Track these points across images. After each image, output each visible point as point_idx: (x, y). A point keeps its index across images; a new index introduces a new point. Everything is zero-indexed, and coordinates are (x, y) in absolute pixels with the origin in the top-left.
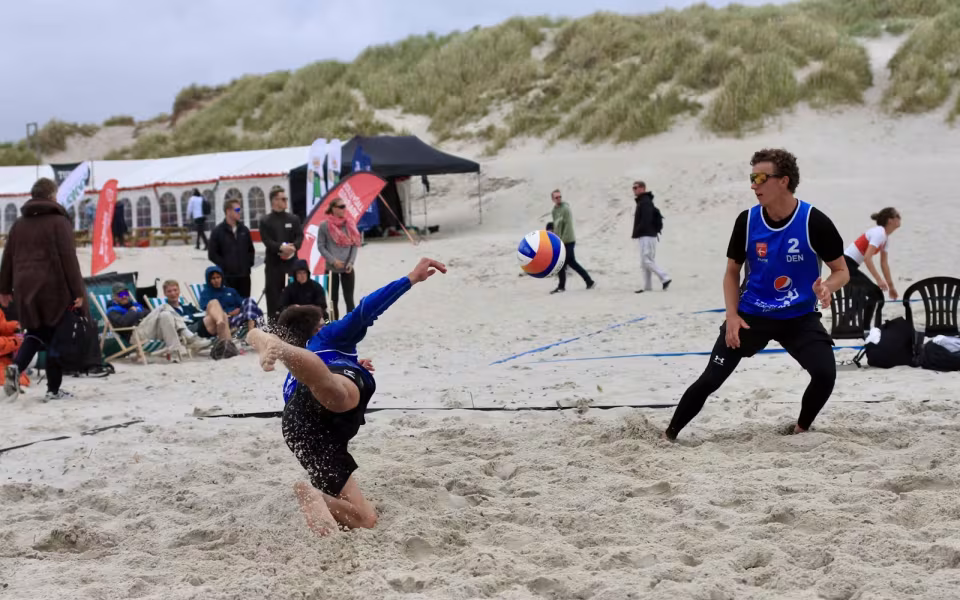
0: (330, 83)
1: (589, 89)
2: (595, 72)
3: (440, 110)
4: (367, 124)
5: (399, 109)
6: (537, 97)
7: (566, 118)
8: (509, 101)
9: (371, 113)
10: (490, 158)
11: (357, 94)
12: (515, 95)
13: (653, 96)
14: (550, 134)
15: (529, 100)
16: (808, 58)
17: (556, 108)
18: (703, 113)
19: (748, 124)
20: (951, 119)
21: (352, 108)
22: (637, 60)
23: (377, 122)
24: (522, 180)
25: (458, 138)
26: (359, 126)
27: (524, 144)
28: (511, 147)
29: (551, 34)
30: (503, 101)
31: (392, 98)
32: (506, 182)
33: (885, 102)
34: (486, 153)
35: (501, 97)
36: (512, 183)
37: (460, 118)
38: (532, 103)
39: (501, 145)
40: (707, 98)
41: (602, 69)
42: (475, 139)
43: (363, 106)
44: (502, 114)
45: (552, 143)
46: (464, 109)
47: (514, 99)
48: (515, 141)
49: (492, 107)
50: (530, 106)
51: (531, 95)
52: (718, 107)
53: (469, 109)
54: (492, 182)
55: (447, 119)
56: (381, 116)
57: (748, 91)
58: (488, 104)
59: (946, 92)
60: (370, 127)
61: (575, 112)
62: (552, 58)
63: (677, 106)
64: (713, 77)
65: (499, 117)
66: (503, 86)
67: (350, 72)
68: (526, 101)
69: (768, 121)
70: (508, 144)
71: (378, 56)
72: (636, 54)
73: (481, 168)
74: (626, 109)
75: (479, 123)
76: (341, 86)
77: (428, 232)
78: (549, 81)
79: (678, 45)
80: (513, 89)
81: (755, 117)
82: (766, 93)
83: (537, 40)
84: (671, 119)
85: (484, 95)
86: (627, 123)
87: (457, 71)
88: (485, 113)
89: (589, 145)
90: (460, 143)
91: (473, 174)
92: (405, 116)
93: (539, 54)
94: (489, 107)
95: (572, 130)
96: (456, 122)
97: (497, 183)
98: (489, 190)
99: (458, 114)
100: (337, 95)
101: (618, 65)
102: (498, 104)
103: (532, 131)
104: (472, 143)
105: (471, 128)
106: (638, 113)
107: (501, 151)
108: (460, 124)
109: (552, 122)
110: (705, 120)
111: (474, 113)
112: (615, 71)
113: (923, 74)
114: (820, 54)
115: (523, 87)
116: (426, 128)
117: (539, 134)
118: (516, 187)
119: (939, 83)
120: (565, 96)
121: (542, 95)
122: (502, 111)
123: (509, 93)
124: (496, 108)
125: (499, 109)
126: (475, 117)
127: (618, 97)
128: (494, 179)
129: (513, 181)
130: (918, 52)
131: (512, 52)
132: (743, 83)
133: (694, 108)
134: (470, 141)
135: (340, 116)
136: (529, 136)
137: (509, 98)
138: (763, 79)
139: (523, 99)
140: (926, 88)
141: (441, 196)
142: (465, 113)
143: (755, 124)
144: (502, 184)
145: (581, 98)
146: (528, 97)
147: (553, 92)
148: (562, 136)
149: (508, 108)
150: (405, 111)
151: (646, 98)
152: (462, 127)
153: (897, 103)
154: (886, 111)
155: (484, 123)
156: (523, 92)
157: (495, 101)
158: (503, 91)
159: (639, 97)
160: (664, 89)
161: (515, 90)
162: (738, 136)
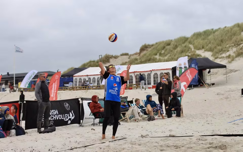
0: (184, 43)
3: (215, 50)
4: (194, 55)
5: (203, 50)
8: (235, 47)
9: (195, 52)
10: (230, 64)
11: (191, 46)
12: (236, 46)
15: (241, 47)
21: (190, 50)
23: (197, 54)
24: (239, 70)
25: (220, 58)
26: (191, 55)
27: (239, 60)
28: (235, 61)
30: (233, 48)
31: (201, 47)
32: (234, 71)
34: (228, 62)
35: (233, 46)
36: (236, 71)
37: (221, 53)
38: (242, 48)
39: (233, 60)
42: (225, 58)
43: (193, 50)
44: (233, 51)
46: (222, 50)
47: (236, 47)
48: (237, 59)
50: (241, 49)
53: (223, 49)
54: (230, 71)
55: (217, 53)
56: (198, 52)
58: (229, 48)
60: (195, 55)
65: (232, 52)
66: (233, 43)
67: (189, 40)
68: (240, 47)
70: (235, 60)
71: (198, 35)
73: (227, 67)
75: (226, 54)
76: (187, 44)
77: (211, 85)
80: (236, 44)
85: (228, 46)
87: (220, 39)
88: (228, 51)
90: (221, 59)
91: (225, 68)
92: (204, 52)
94: (229, 49)
96: (220, 54)
97: (231, 71)
98: (229, 73)
99: (220, 51)
100: (185, 46)
102: (232, 48)
103: (241, 56)
104: (224, 59)
105: (224, 55)
107: (233, 62)
108: (221, 54)
111: (225, 51)
115: (239, 43)
116: (211, 55)
118: (237, 72)
122: (233, 50)
123: (235, 45)
124: (231, 49)
125: (232, 50)
126: (225, 52)
128: (231, 70)
129: (236, 70)
131: (236, 33)
134: (223, 59)
135: (187, 52)
136: (241, 57)
137: (235, 46)
139: (239, 47)
141: (215, 75)
142: (222, 51)
144: (233, 71)
146: (240, 46)
149: (235, 49)
150: (205, 51)
152: (221, 55)
155: (228, 54)
156: (239, 45)
157: (231, 48)
161: (237, 44)
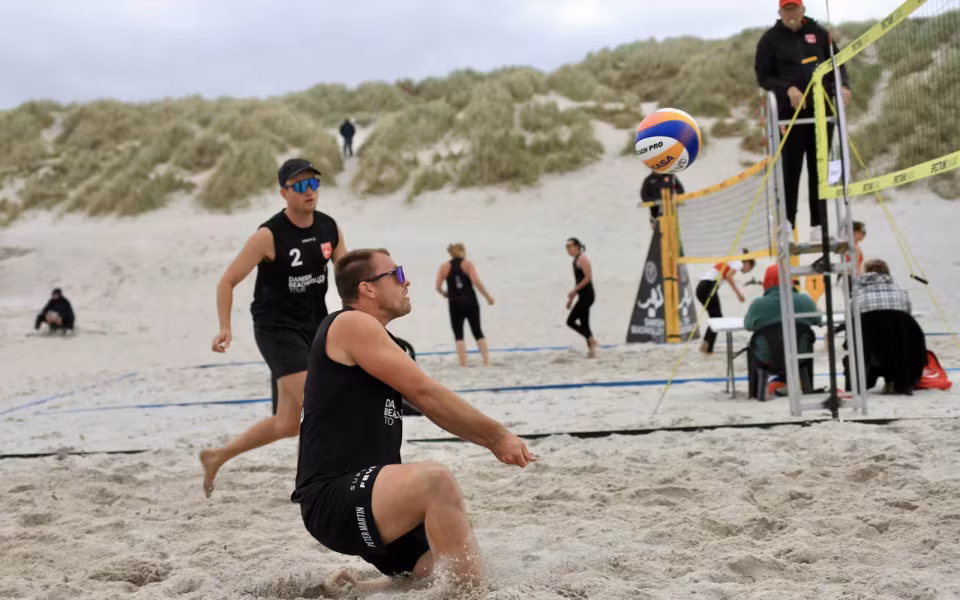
1: (94, 168)
2: (100, 153)
6: (47, 175)
7: (73, 194)
13: (152, 176)
14: (59, 208)
16: (288, 145)
17: (64, 184)
18: (197, 192)
19: (237, 202)
20: (409, 200)
22: (137, 143)
29: (59, 118)
33: (354, 184)
40: (201, 178)
41: (107, 150)
45: (61, 216)
49: (6, 182)
51: (42, 172)
52: (210, 186)
57: (236, 174)
59: (404, 178)
61: (81, 189)
62: (61, 141)
63: (173, 185)
64: (206, 159)
69: (253, 200)
72: (137, 137)
74: (128, 188)
78: (58, 161)
79: (175, 131)
81: (243, 196)
82: (253, 175)
83: (48, 123)
84: (168, 196)
86: (129, 199)
89: (94, 219)
93: (49, 136)
95: (79, 204)
101: (121, 147)
106: (139, 190)
109: (60, 197)
110: (199, 198)
112: (118, 153)
113: (385, 161)
114: (298, 142)
117: (49, 207)
119: (399, 170)
120: (73, 173)
121: (52, 173)
127: (120, 176)
130: (381, 143)
132: (232, 167)
133: (189, 187)
138: (249, 162)
140: (389, 174)
143: (242, 202)
145: (87, 177)
147: (61, 170)
148: (70, 210)
151: (145, 177)
153: (363, 186)
154: (354, 192)
158: (15, 168)
159: (140, 176)
160: (162, 169)
162: (228, 212)
